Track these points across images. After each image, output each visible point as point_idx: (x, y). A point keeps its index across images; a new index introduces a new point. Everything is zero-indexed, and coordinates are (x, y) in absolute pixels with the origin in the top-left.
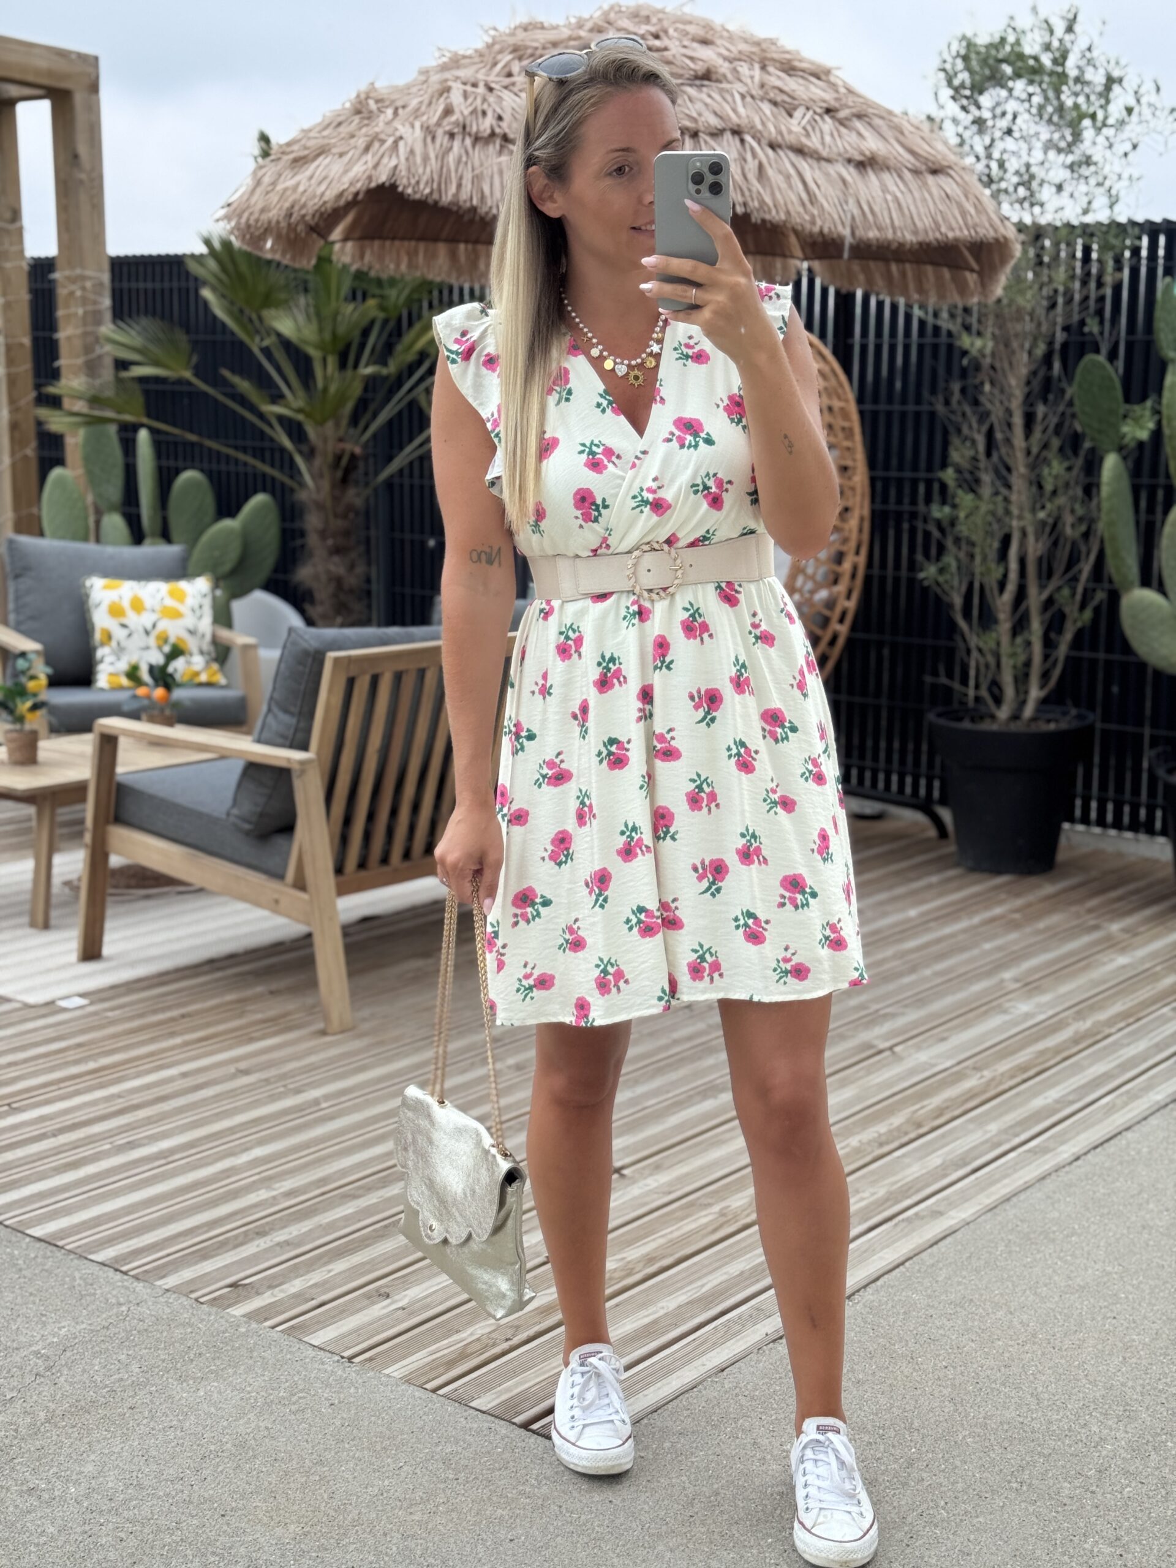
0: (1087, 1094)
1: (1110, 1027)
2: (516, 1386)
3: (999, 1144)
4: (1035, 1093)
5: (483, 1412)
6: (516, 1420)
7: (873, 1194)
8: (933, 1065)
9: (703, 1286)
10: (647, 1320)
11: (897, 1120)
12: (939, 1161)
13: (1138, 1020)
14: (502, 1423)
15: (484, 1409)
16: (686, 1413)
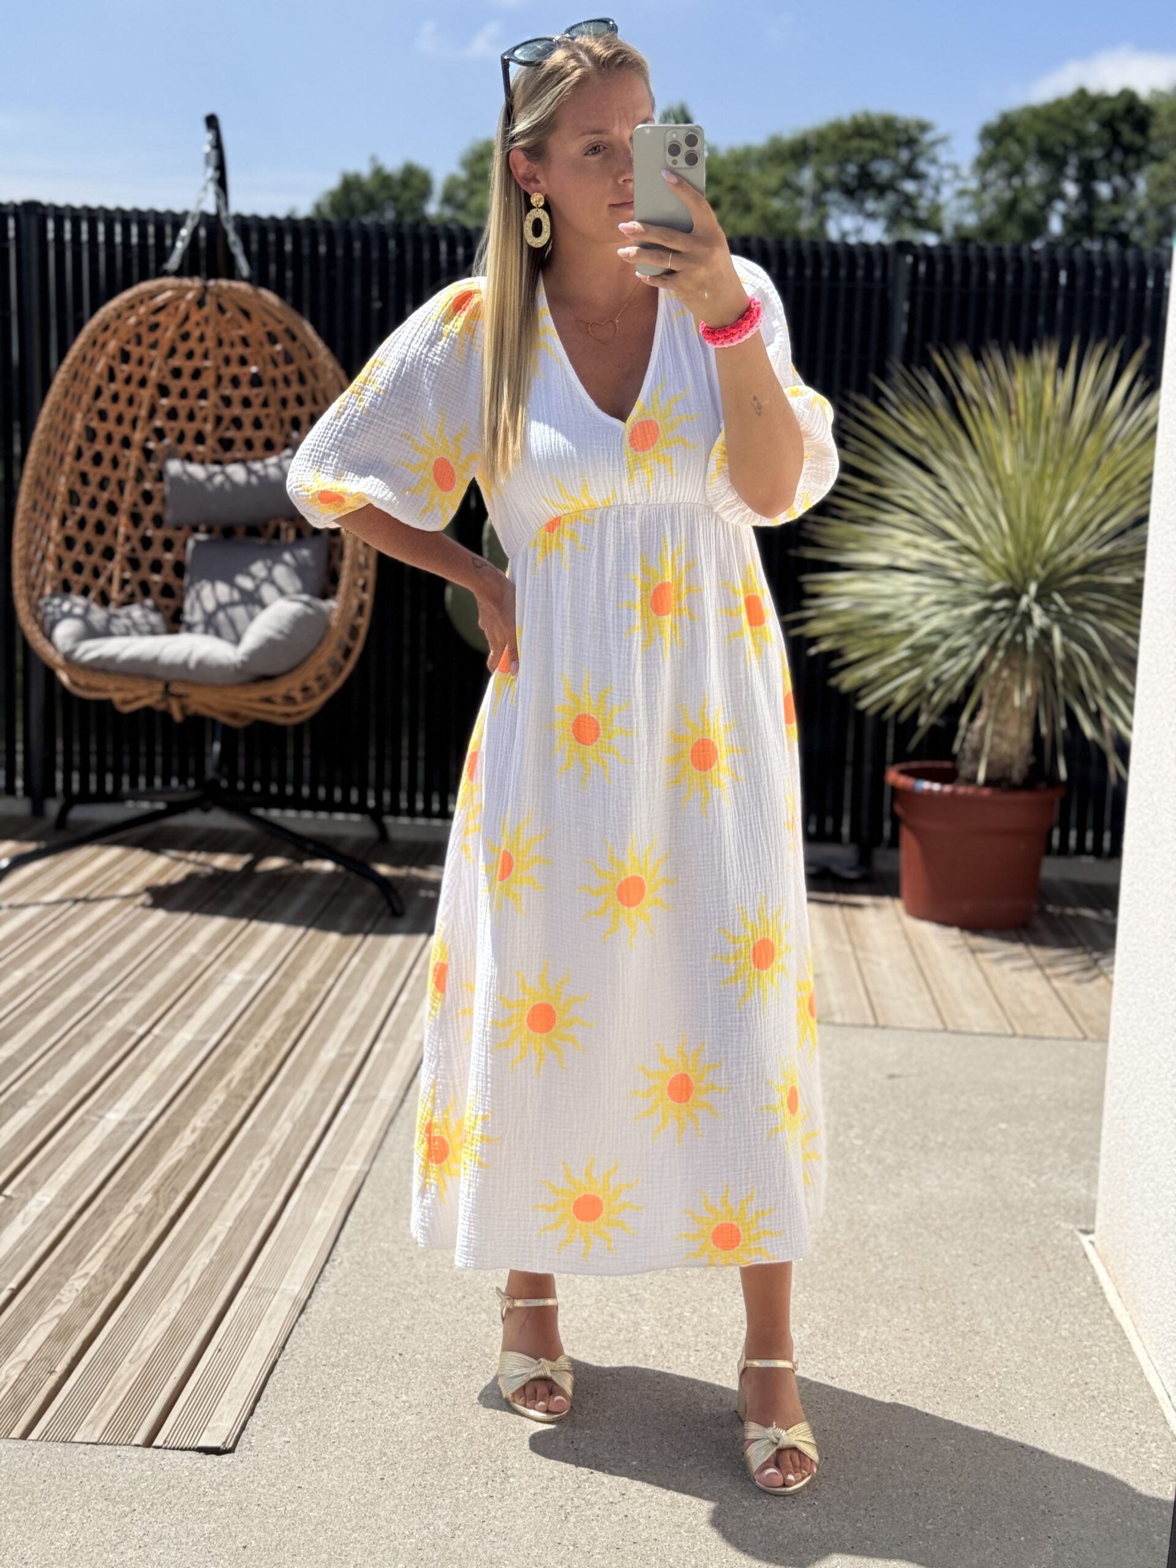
0: (359, 1044)
1: (323, 982)
2: (103, 1410)
3: (326, 1103)
4: (316, 1053)
5: (95, 1444)
6: (135, 1442)
7: (261, 1166)
8: (205, 1042)
9: (187, 1280)
10: (166, 1323)
11: (218, 1096)
12: (288, 1126)
13: (340, 974)
14: (126, 1448)
15: (95, 1440)
16: (289, 1393)
